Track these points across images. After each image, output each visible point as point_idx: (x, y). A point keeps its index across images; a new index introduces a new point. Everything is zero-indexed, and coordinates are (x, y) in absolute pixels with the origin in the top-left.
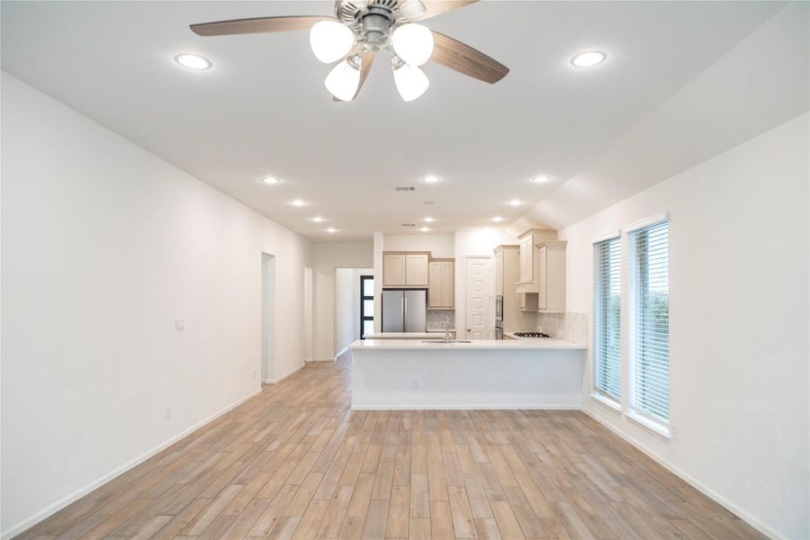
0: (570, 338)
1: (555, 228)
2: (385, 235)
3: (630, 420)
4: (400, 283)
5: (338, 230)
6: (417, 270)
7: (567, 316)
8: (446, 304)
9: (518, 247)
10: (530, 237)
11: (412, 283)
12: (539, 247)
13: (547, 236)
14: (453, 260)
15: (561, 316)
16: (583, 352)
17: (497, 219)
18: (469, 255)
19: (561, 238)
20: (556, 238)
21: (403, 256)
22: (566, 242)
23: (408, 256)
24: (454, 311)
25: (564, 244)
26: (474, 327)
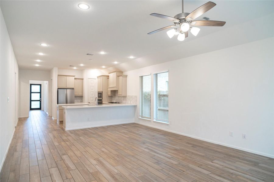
0: (129, 103)
1: (122, 71)
2: (58, 69)
3: (154, 122)
4: (64, 86)
5: (40, 65)
6: (71, 82)
7: (127, 97)
8: (80, 94)
9: (109, 76)
10: (115, 73)
11: (68, 86)
12: (118, 76)
13: (120, 73)
14: (83, 79)
15: (125, 97)
16: (135, 107)
17: (104, 67)
18: (89, 77)
19: (125, 74)
20: (123, 74)
21: (65, 77)
22: (127, 75)
23: (67, 77)
24: (83, 96)
25: (126, 76)
26: (91, 102)
